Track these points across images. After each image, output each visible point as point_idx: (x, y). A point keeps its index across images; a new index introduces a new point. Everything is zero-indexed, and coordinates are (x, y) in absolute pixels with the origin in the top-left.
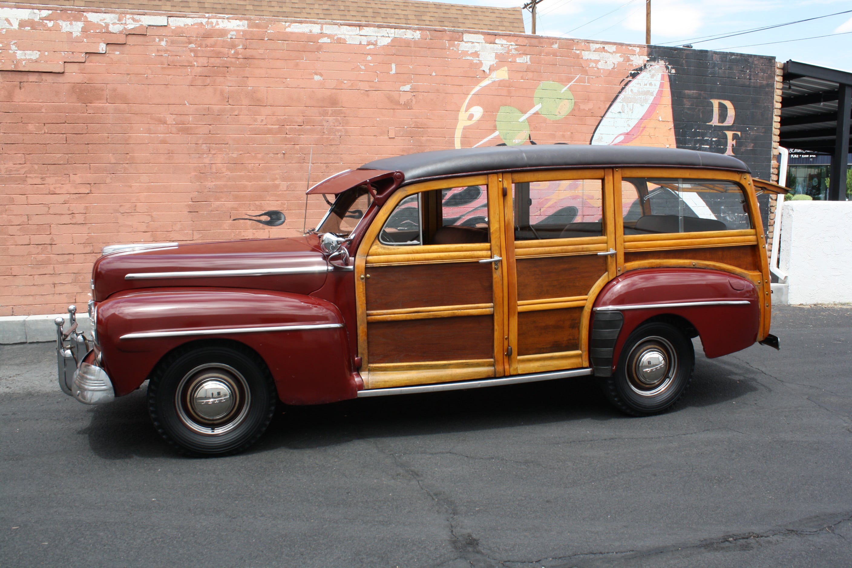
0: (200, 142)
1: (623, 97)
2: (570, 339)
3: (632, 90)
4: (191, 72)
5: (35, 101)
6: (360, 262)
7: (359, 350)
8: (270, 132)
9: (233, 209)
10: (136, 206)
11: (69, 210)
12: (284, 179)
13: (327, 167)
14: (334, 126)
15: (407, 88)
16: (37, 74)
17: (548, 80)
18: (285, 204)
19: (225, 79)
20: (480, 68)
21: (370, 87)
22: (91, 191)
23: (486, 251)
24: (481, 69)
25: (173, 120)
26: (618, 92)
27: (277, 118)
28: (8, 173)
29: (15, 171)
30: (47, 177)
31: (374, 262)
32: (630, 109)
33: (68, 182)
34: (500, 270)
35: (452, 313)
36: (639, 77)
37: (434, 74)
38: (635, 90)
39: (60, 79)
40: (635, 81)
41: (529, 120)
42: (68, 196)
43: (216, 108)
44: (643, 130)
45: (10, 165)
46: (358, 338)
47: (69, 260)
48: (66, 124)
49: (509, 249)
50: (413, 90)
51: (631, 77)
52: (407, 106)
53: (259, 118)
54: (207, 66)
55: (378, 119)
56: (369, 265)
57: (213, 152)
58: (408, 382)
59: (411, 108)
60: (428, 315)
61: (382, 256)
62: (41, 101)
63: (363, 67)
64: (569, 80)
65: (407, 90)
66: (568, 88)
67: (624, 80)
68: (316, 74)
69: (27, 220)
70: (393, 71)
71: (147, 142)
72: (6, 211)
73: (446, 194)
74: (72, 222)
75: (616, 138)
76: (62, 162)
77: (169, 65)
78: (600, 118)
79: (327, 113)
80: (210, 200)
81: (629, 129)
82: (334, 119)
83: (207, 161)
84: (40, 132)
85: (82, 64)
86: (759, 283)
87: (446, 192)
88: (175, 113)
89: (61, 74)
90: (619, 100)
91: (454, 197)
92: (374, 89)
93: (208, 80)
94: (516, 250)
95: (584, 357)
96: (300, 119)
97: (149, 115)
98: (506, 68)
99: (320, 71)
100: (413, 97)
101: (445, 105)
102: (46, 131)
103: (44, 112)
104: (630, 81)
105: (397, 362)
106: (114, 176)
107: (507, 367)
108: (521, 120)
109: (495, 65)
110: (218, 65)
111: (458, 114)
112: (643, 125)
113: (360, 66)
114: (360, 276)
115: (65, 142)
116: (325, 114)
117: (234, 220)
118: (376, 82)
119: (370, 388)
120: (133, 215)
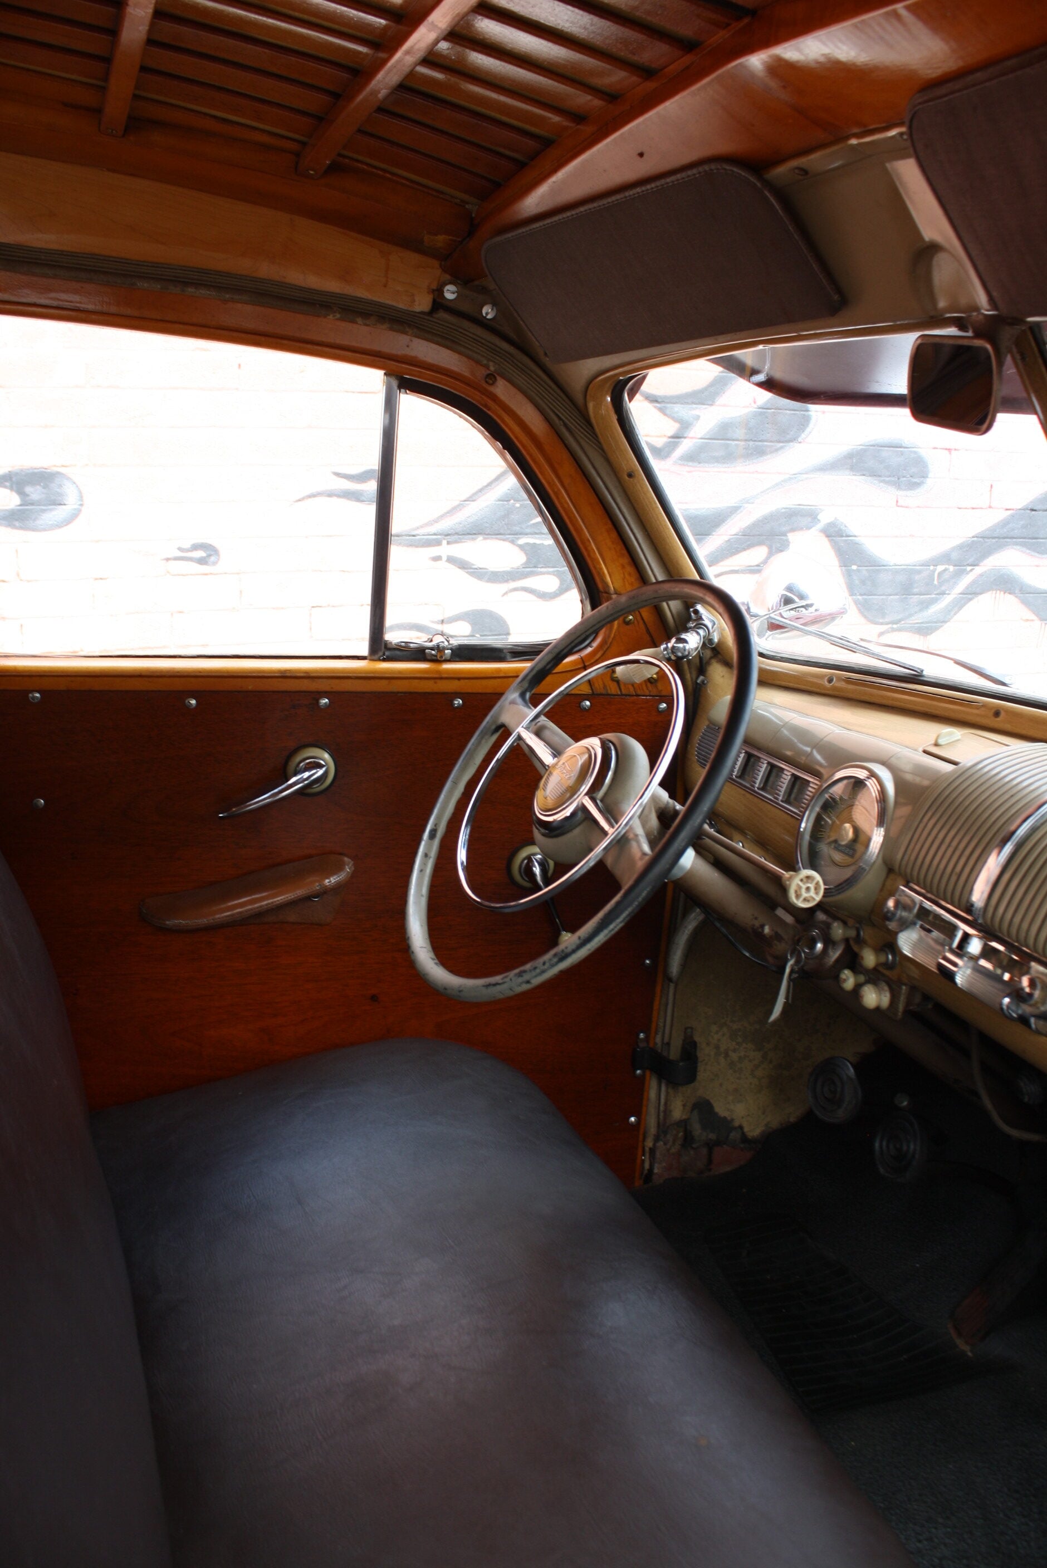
73: (698, 418)
87: (696, 412)
91: (723, 432)
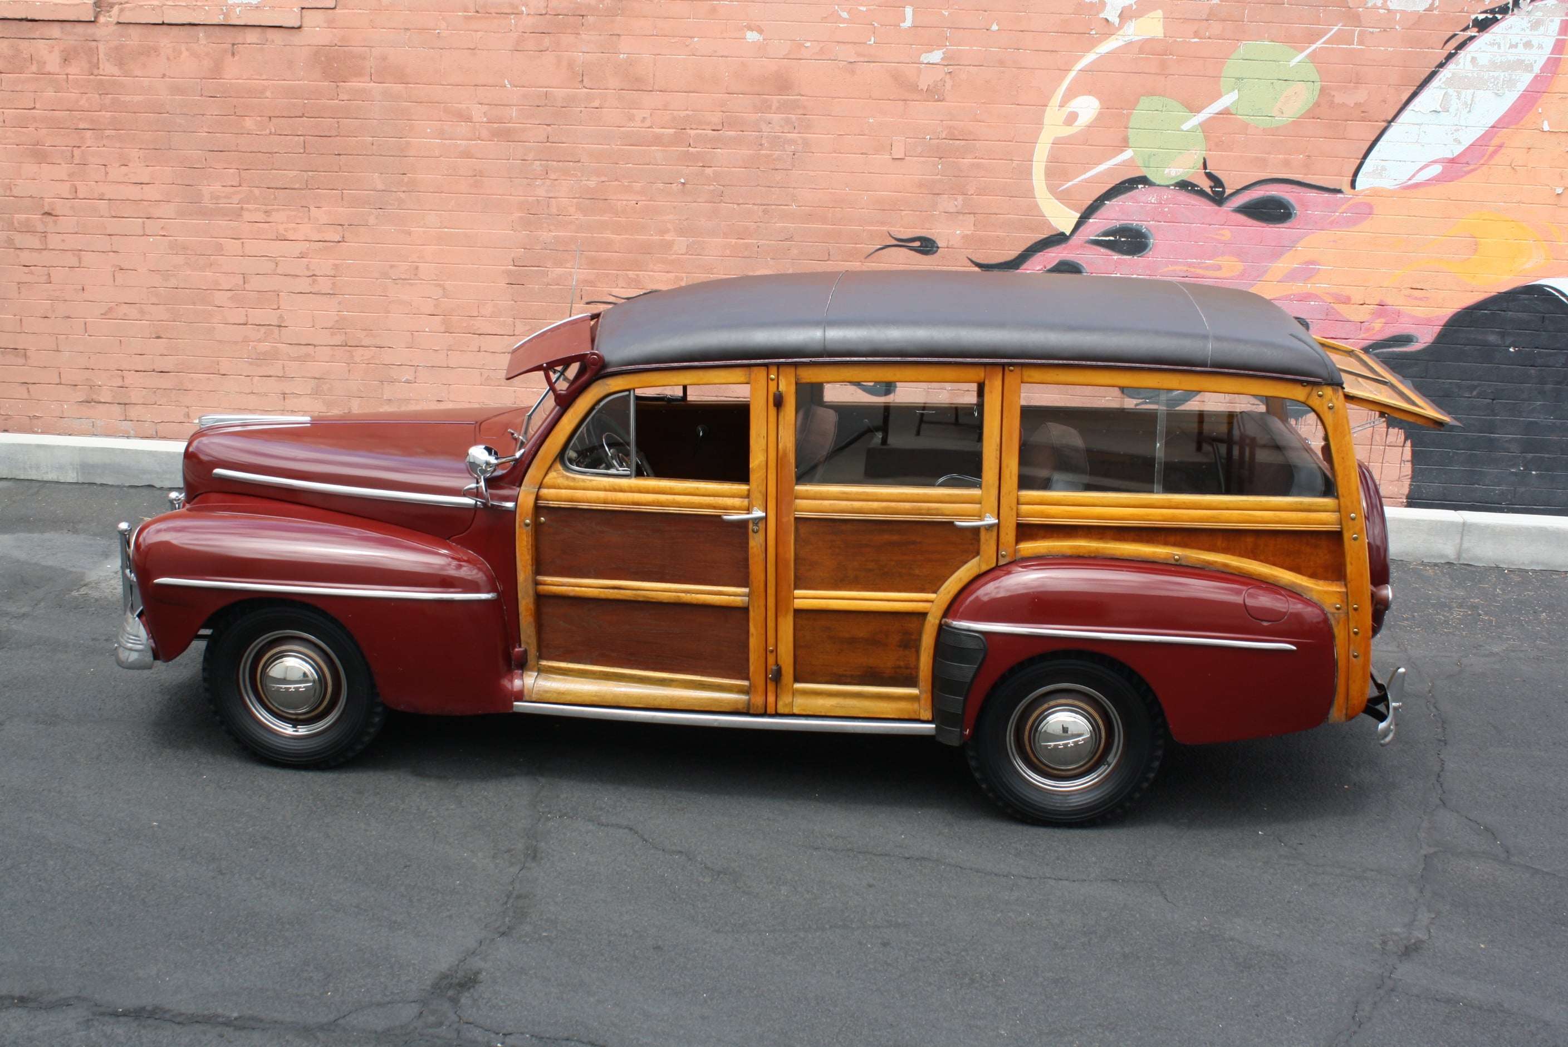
0: (530, 157)
1: (1449, 75)
2: (899, 667)
3: (1474, 60)
4: (516, 25)
5: (255, 77)
6: (525, 495)
7: (523, 638)
8: (658, 140)
9: (586, 282)
10: (417, 268)
11: (308, 268)
12: (682, 232)
13: (765, 212)
14: (783, 132)
15: (936, 56)
16: (259, 30)
17: (1260, 37)
18: (682, 280)
19: (576, 38)
20: (1098, 13)
21: (858, 55)
22: (343, 237)
23: (741, 500)
24: (1102, 16)
25: (483, 115)
26: (1437, 64)
27: (671, 114)
28: (214, 201)
29: (225, 197)
30: (274, 210)
31: (549, 499)
32: (1466, 103)
33: (306, 220)
34: (762, 534)
35: (675, 596)
36: (1496, 29)
37: (995, 27)
38: (1483, 59)
39: (296, 38)
40: (1486, 38)
41: (1206, 127)
42: (307, 244)
43: (560, 93)
44: (1495, 152)
45: (217, 187)
46: (520, 618)
47: (307, 355)
48: (305, 119)
49: (783, 499)
50: (949, 60)
51: (1476, 30)
52: (935, 94)
53: (639, 114)
54: (546, 14)
55: (871, 120)
56: (542, 503)
57: (553, 176)
58: (596, 700)
59: (942, 98)
60: (635, 595)
61: (563, 491)
62: (264, 77)
63: (845, 15)
64: (1312, 37)
65: (935, 62)
66: (1308, 56)
67: (1455, 35)
68: (750, 28)
69: (242, 283)
70: (908, 23)
71: (437, 155)
72: (211, 265)
74: (312, 290)
75: (1421, 169)
76: (297, 186)
77: (477, 12)
78: (1385, 124)
79: (770, 107)
80: (545, 265)
81: (1458, 150)
82: (782, 119)
83: (542, 192)
84: (263, 133)
85: (331, 11)
86: (1338, 609)
88: (486, 101)
89: (297, 30)
90: (1436, 82)
92: (866, 60)
93: (547, 41)
94: (798, 501)
95: (922, 702)
96: (716, 118)
97: (442, 105)
98: (1159, 13)
99: (758, 23)
100: (948, 76)
101: (1015, 93)
102: (273, 131)
103: (270, 97)
104: (1471, 38)
105: (585, 663)
106: (382, 214)
107: (771, 699)
108: (1186, 126)
109: (1134, 7)
110: (565, 12)
111: (1044, 111)
112: (1495, 142)
113: (840, 12)
114: (524, 520)
115: (302, 151)
116: (766, 108)
117: (588, 303)
118: (870, 45)
119: (534, 700)
120: (412, 285)
